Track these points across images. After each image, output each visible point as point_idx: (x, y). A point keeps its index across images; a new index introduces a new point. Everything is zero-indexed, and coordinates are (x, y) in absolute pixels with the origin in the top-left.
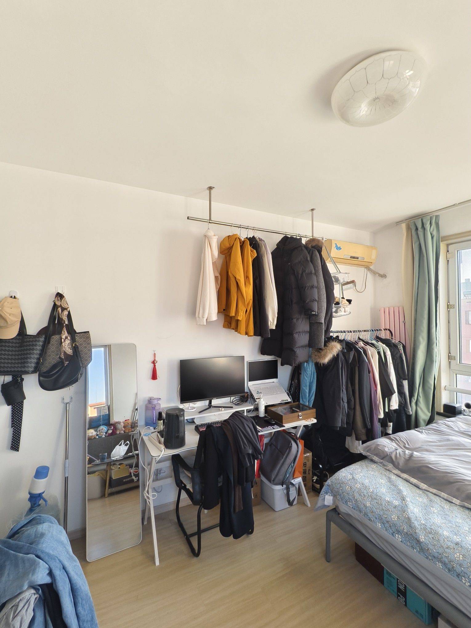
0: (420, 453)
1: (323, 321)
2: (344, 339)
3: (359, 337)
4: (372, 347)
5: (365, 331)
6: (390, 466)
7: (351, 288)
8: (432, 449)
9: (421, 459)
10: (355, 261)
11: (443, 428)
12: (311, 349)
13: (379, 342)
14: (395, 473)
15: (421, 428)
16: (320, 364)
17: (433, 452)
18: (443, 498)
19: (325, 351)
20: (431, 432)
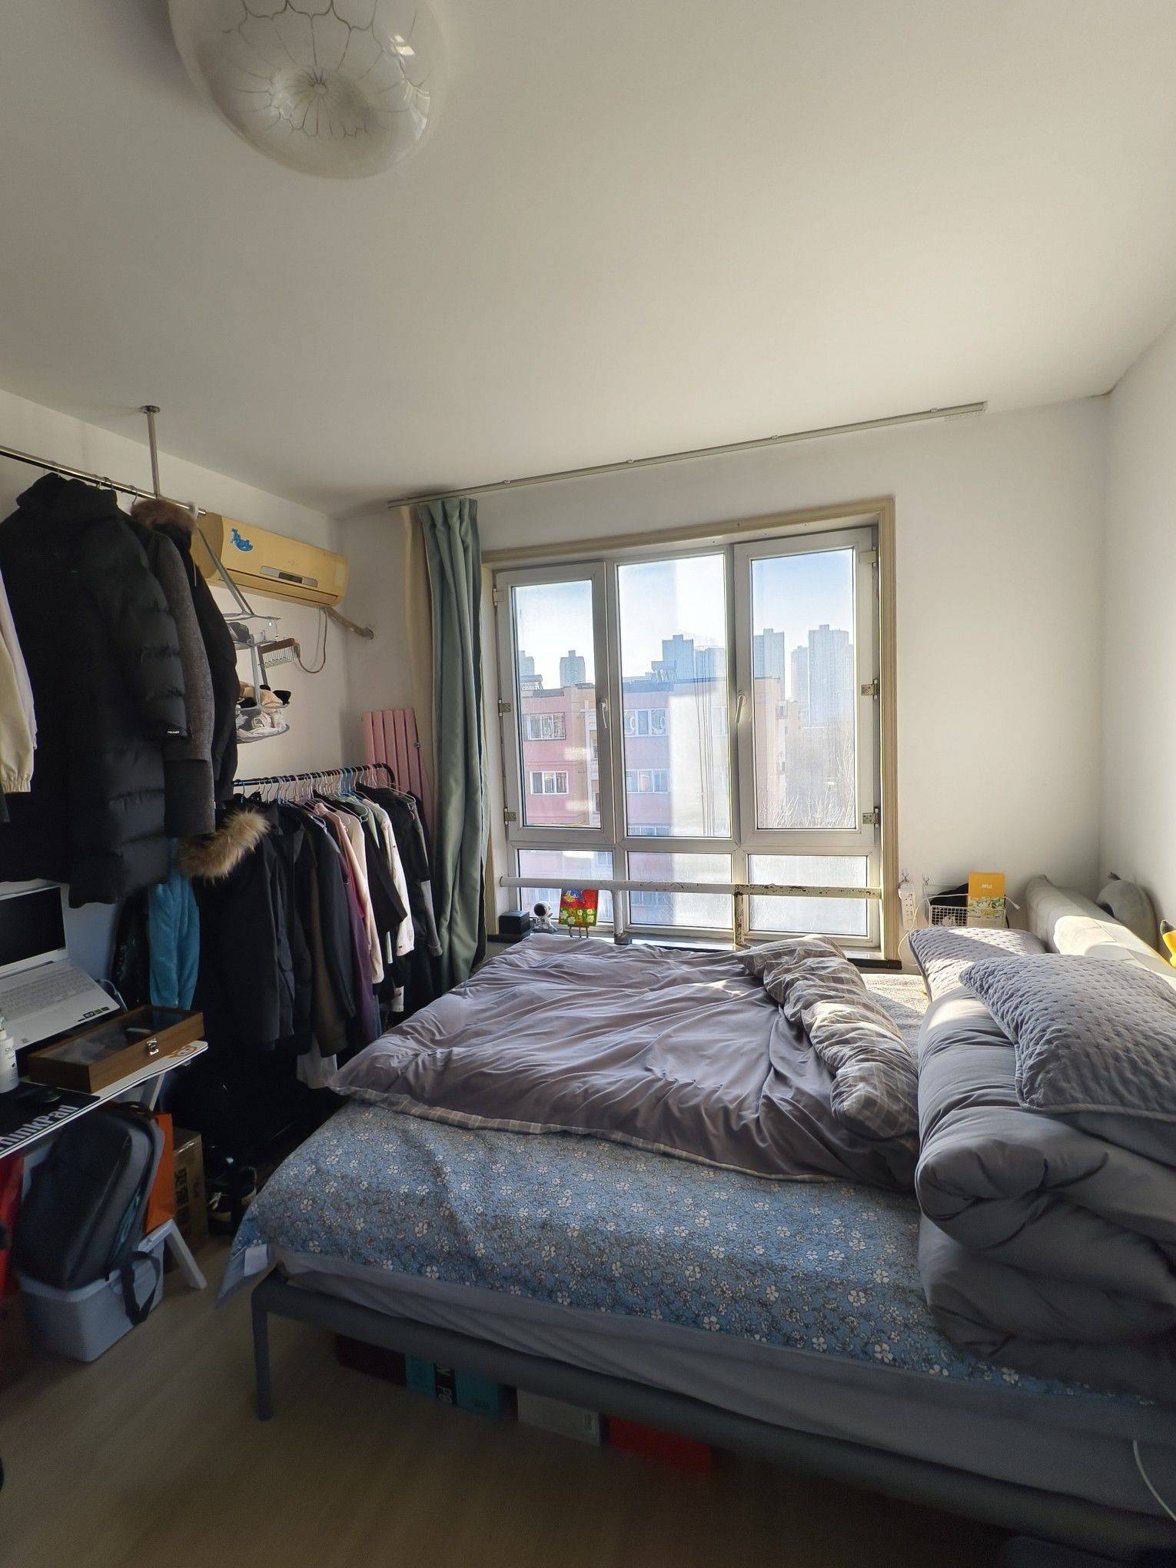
0: (464, 1044)
1: (207, 756)
2: (275, 801)
3: (315, 791)
4: (350, 813)
5: (329, 773)
6: (405, 1100)
7: (284, 660)
8: (485, 1028)
9: (467, 1061)
10: (291, 588)
11: (504, 972)
12: (175, 840)
13: (364, 797)
14: (417, 1114)
15: (463, 983)
16: (209, 881)
17: (489, 1033)
18: (513, 1132)
19: (221, 840)
20: (481, 989)
